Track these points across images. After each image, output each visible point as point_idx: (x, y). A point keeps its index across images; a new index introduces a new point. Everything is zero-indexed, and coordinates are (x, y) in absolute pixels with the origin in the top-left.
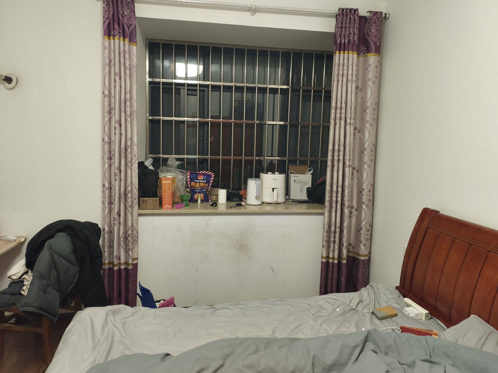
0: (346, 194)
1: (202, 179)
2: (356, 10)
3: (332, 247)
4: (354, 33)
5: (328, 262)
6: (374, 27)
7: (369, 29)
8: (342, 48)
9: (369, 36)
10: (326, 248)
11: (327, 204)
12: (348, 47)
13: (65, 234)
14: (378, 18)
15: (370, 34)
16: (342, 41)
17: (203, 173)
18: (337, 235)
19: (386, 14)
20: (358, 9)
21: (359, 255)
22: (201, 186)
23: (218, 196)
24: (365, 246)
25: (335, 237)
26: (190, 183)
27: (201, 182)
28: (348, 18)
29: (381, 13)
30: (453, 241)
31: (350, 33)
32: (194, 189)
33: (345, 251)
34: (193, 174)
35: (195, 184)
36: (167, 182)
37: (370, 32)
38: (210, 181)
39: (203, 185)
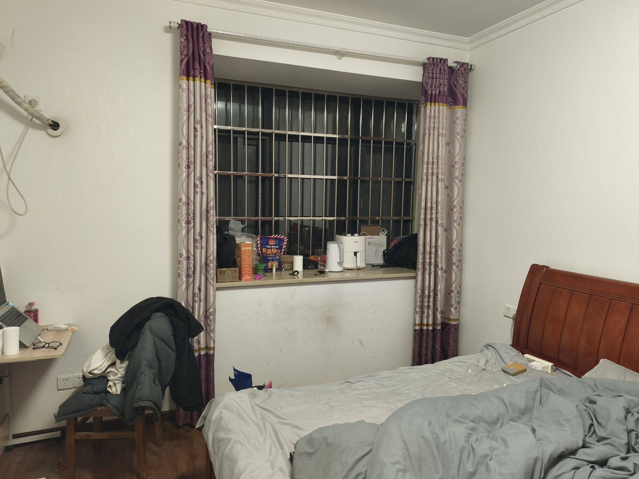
0: (440, 255)
1: (274, 244)
2: (446, 60)
3: (426, 312)
4: (444, 84)
5: (421, 330)
6: (462, 79)
7: (456, 81)
8: (433, 99)
9: (456, 88)
10: (420, 314)
11: (420, 266)
12: (439, 99)
13: (162, 314)
14: (465, 70)
15: (457, 86)
16: (433, 92)
17: (275, 237)
18: (431, 300)
19: (471, 66)
20: (447, 59)
21: (450, 319)
22: (273, 253)
23: (293, 263)
24: (456, 310)
25: (429, 302)
26: (261, 250)
27: (273, 248)
28: (439, 68)
29: (468, 64)
30: (572, 294)
31: (440, 83)
32: (266, 257)
33: (439, 316)
34: (264, 239)
35: (267, 250)
36: (247, 248)
37: (457, 83)
38: (282, 246)
39: (275, 251)
